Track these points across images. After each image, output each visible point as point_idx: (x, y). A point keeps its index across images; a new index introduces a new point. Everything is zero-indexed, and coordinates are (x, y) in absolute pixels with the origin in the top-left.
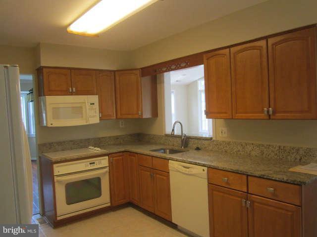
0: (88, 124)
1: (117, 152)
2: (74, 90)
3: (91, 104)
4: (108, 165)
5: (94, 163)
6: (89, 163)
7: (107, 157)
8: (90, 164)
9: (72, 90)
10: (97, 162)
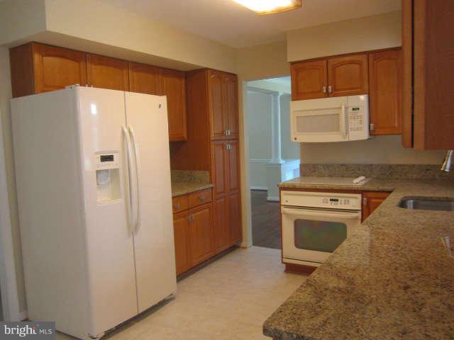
0: (346, 140)
1: (377, 190)
2: (330, 91)
3: (353, 109)
4: (360, 208)
5: (337, 200)
6: (329, 199)
7: (359, 196)
8: (331, 200)
9: (327, 90)
10: (343, 200)
